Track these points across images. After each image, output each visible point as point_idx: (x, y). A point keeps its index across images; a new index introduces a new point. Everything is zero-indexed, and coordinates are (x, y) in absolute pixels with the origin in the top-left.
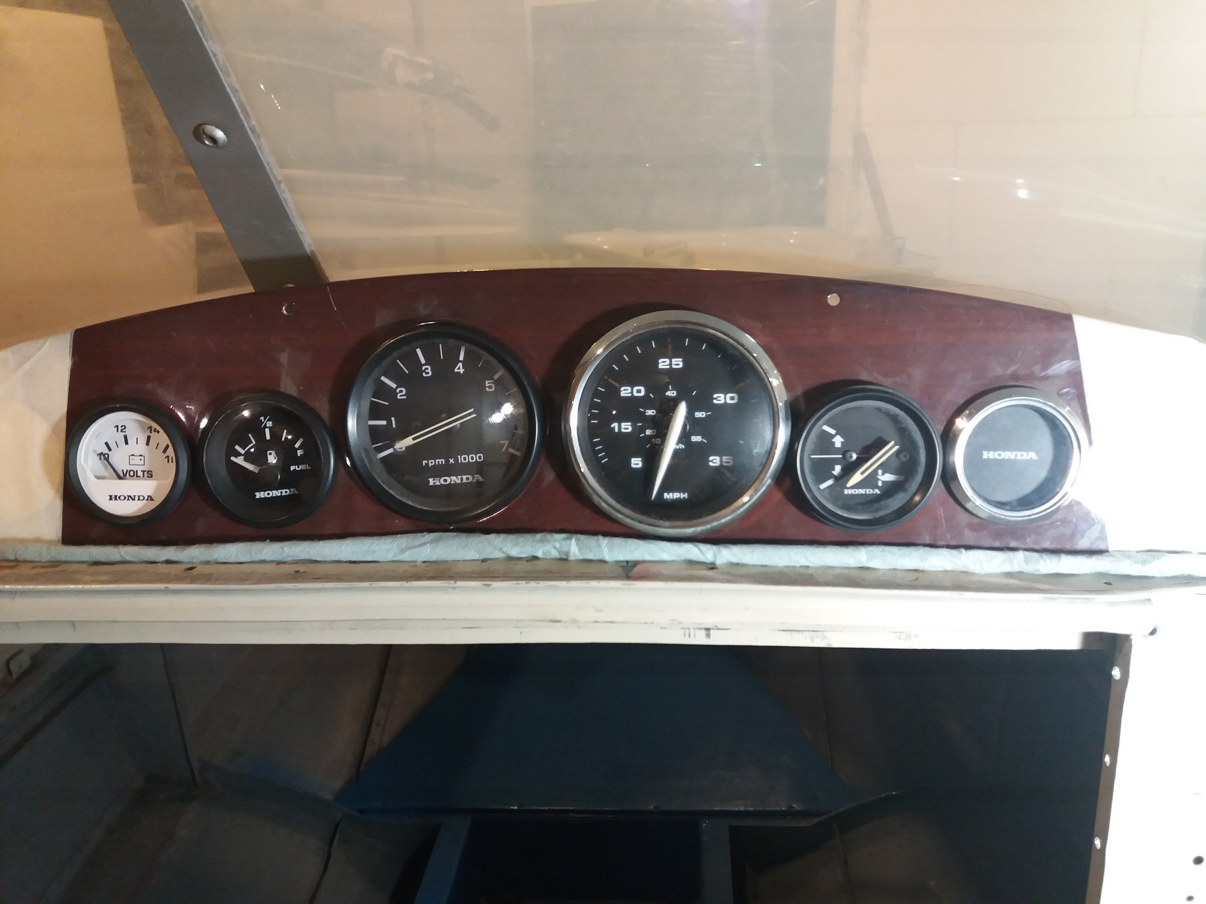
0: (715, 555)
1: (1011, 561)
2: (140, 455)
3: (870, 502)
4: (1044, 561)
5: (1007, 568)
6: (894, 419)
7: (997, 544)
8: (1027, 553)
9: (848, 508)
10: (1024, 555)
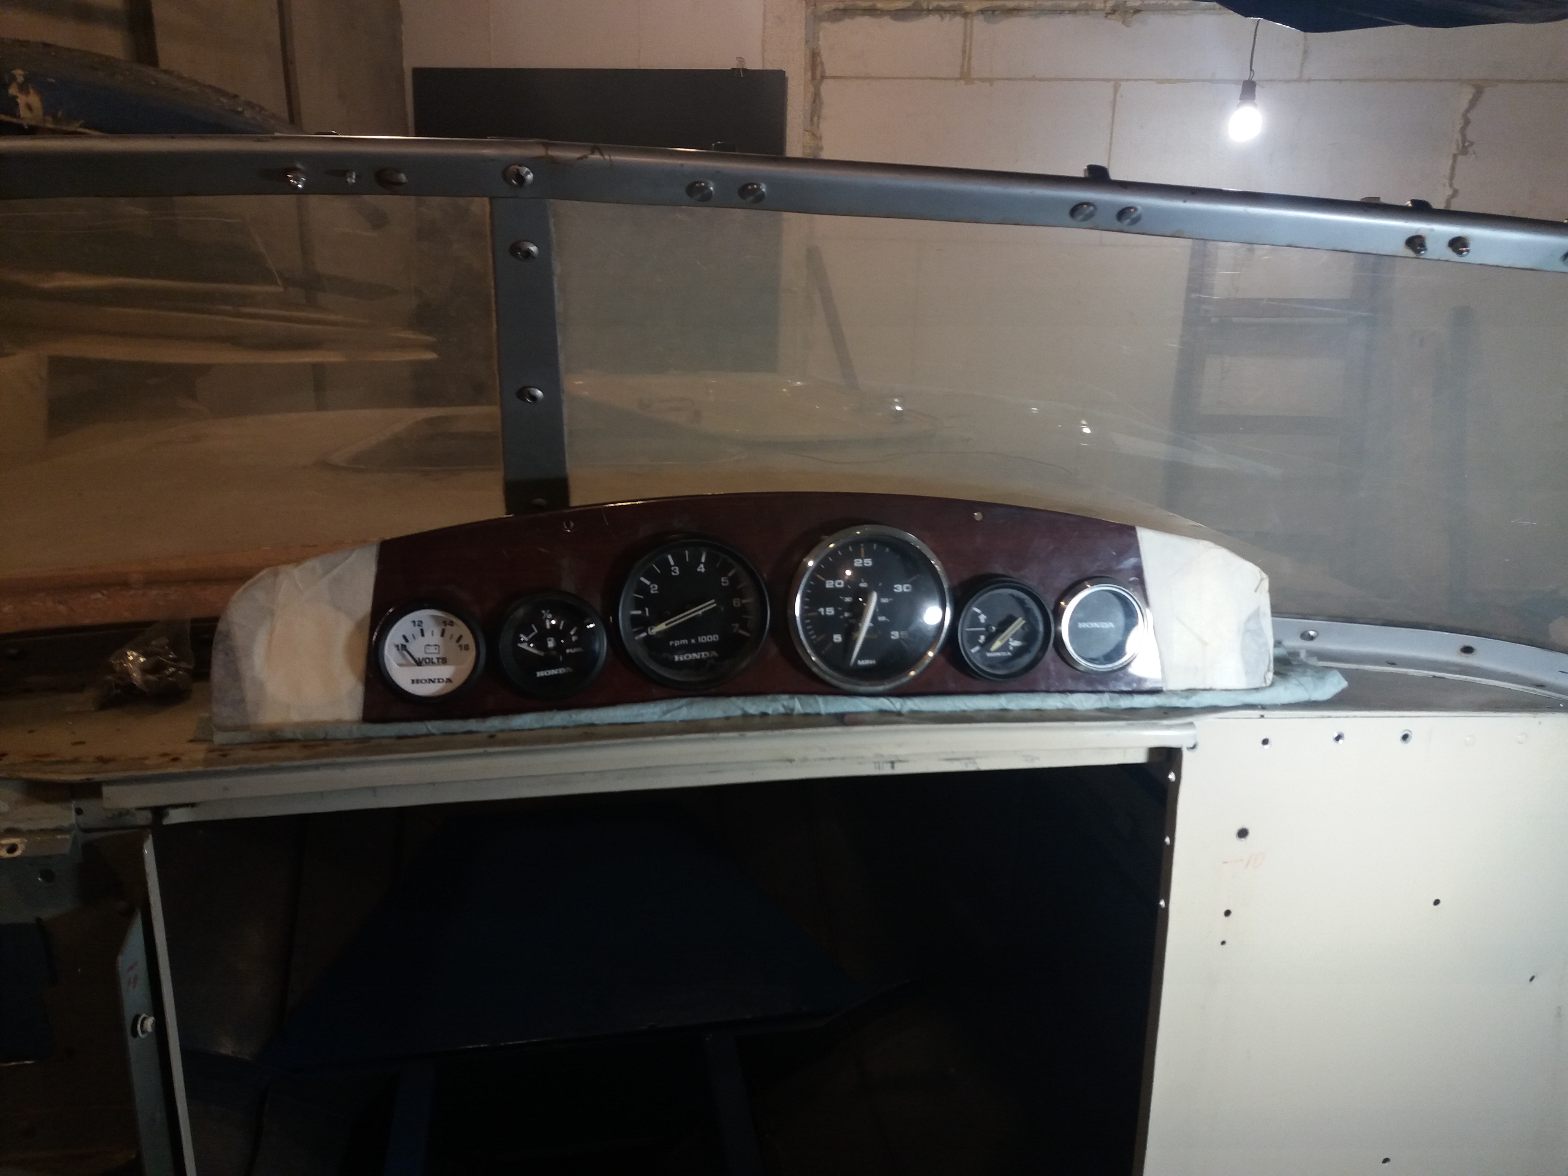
0: (902, 705)
1: (1101, 700)
2: (436, 645)
3: (1006, 661)
4: (1123, 699)
5: (1099, 705)
6: (1021, 602)
7: (1090, 689)
8: (1111, 694)
9: (992, 667)
10: (1109, 696)
